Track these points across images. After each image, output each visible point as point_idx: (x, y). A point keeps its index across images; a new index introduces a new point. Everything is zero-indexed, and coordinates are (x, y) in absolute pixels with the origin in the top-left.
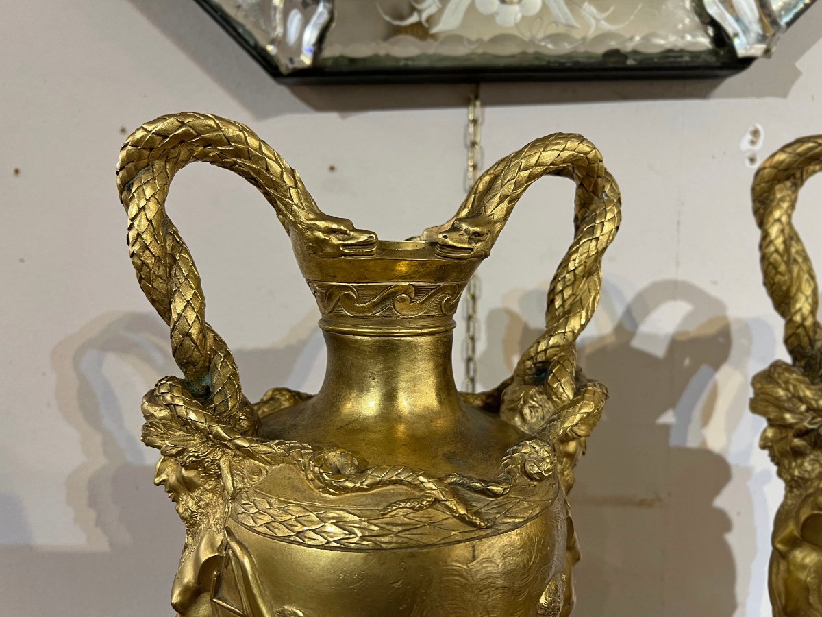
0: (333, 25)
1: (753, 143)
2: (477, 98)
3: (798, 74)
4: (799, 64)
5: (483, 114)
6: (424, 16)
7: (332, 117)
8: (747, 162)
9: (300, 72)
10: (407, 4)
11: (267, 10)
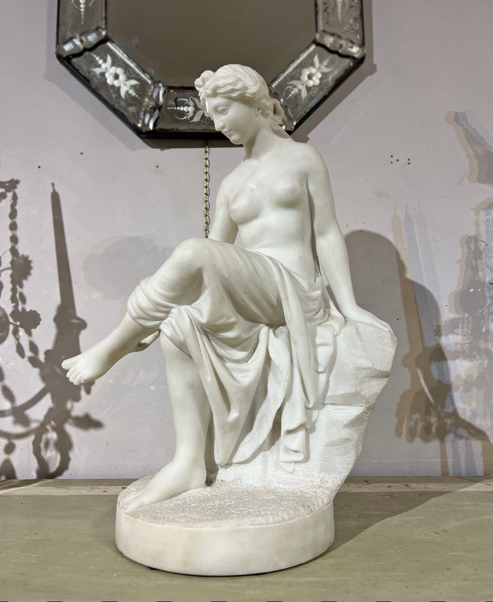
0: (159, 119)
2: (207, 145)
3: (308, 139)
4: (309, 136)
5: (209, 150)
6: (188, 117)
7: (158, 150)
9: (149, 132)
10: (183, 114)
11: (138, 113)
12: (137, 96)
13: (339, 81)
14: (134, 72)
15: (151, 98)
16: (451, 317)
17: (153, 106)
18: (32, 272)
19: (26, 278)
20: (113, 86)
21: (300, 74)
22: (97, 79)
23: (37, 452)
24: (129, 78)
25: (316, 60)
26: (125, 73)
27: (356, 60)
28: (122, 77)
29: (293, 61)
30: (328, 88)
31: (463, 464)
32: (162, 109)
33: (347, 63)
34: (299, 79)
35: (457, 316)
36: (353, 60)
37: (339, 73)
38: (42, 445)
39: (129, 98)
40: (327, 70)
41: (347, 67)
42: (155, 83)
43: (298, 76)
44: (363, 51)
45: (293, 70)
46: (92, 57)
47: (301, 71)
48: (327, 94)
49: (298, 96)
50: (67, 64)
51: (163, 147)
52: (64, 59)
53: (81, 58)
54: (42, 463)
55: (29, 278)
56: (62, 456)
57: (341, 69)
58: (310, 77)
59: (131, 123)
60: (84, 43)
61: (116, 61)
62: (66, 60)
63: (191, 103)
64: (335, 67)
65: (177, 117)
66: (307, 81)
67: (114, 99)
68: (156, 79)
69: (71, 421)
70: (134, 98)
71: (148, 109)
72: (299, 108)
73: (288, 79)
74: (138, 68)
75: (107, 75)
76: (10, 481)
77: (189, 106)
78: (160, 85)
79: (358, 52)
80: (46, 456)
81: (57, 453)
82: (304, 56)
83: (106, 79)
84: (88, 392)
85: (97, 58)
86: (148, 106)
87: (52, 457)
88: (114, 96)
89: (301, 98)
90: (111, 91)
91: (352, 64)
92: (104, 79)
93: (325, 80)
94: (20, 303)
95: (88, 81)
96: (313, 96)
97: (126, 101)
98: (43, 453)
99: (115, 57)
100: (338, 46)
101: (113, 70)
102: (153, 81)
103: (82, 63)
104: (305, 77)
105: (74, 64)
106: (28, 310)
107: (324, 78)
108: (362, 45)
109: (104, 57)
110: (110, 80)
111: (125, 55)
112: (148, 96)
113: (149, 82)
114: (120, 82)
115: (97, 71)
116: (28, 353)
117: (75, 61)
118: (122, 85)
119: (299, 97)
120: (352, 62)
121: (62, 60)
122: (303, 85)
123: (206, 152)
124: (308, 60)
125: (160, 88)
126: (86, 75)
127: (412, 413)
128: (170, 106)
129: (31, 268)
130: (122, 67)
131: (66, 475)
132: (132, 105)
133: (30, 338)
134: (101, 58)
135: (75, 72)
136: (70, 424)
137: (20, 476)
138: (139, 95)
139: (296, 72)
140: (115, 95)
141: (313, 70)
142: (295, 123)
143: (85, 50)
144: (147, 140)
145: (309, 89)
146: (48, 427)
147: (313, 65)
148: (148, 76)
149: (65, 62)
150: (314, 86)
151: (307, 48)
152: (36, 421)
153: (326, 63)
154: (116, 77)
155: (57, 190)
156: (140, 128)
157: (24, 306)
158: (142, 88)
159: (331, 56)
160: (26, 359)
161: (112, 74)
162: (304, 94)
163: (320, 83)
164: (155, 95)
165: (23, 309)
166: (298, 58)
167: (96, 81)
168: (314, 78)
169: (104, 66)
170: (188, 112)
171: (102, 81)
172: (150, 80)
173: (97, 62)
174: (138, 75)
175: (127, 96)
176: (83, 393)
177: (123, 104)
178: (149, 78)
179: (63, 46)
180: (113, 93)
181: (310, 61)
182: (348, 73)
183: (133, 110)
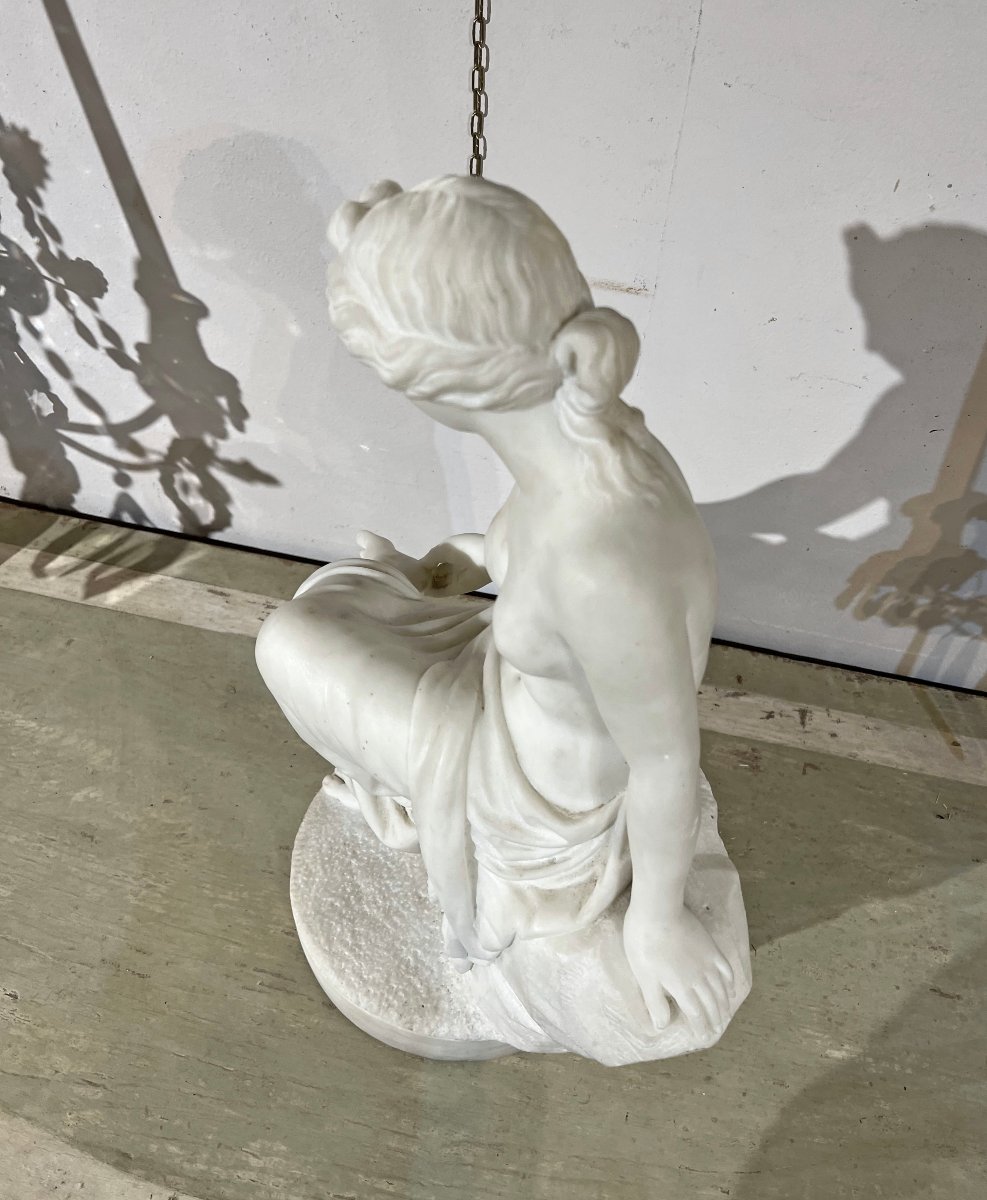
18: (51, 171)
19: (42, 185)
38: (177, 487)
55: (50, 184)
69: (218, 464)
80: (188, 501)
81: (207, 505)
84: (240, 428)
87: (200, 506)
94: (48, 238)
98: (182, 498)
106: (72, 256)
116: (103, 342)
127: (885, 582)
129: (43, 162)
133: (98, 315)
136: (218, 468)
146: (179, 465)
152: (155, 452)
157: (60, 247)
160: (102, 350)
165: (61, 254)
176: (230, 428)
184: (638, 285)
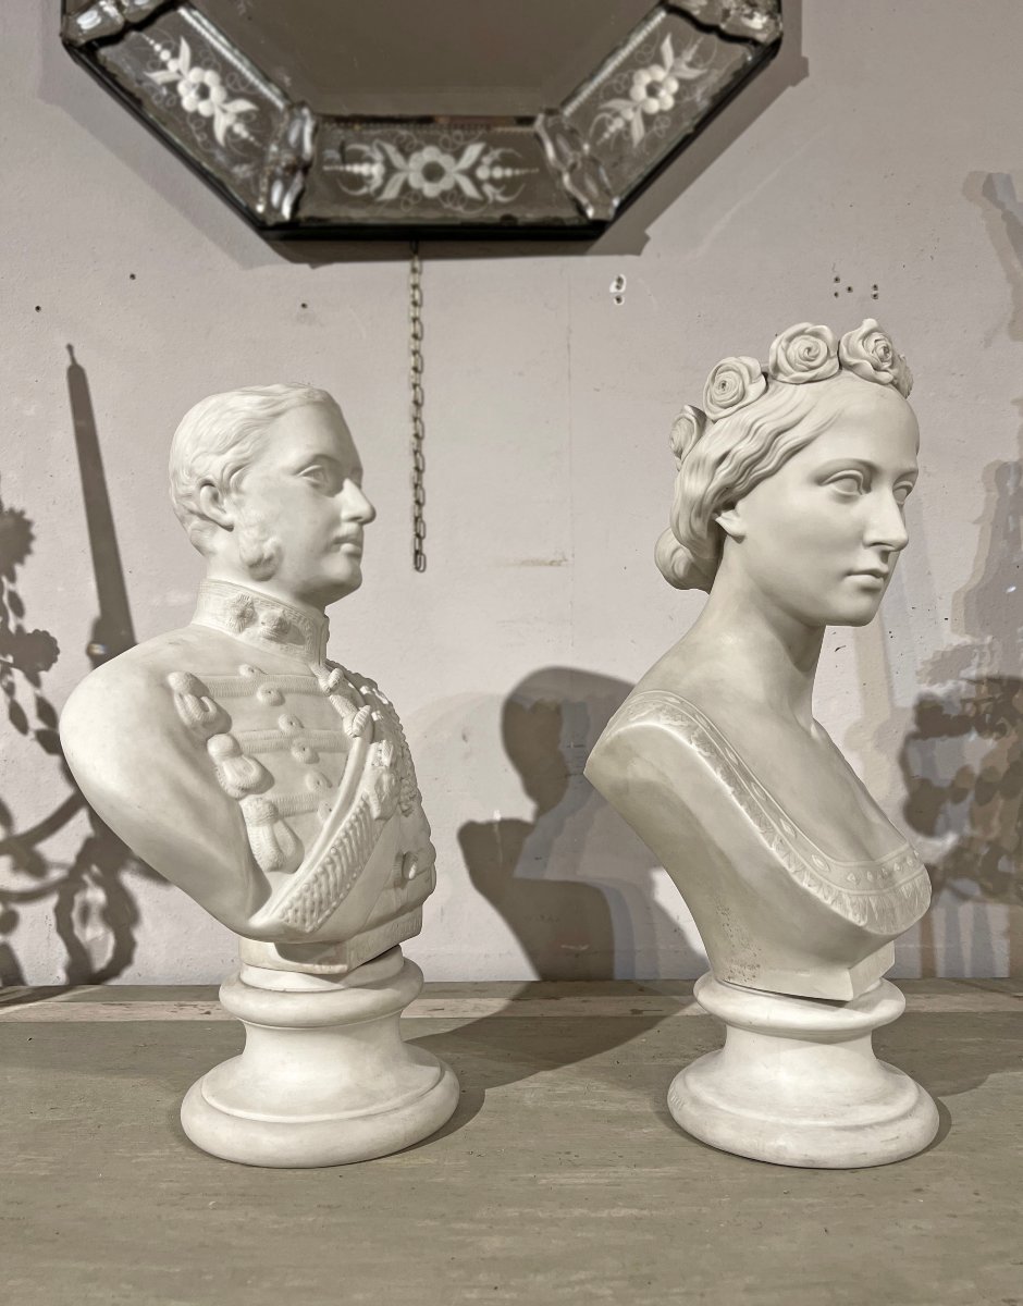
0: (305, 195)
1: (618, 287)
2: (416, 253)
3: (647, 239)
4: (650, 231)
5: (421, 266)
6: (372, 188)
7: (305, 267)
8: (615, 302)
9: (281, 225)
10: (359, 181)
11: (256, 180)
12: (252, 139)
13: (722, 100)
14: (244, 81)
15: (284, 142)
16: (955, 644)
17: (290, 163)
18: (35, 546)
19: (21, 561)
20: (196, 114)
21: (630, 83)
22: (159, 97)
23: (64, 928)
24: (232, 96)
25: (667, 47)
26: (223, 83)
27: (759, 48)
28: (217, 93)
29: (613, 52)
30: (694, 119)
31: (967, 954)
32: (311, 170)
33: (742, 54)
34: (626, 96)
35: (967, 640)
36: (753, 48)
37: (720, 80)
38: (75, 915)
39: (234, 144)
40: (691, 74)
41: (739, 66)
42: (294, 106)
43: (623, 88)
44: (777, 24)
45: (613, 74)
46: (146, 44)
47: (631, 75)
48: (691, 131)
49: (623, 137)
50: (87, 61)
51: (316, 260)
52: (81, 49)
53: (120, 47)
54: (77, 952)
55: (29, 559)
56: (117, 938)
57: (723, 71)
58: (652, 90)
59: (240, 204)
60: (125, 12)
61: (200, 54)
62: (86, 51)
63: (378, 156)
64: (712, 67)
65: (345, 189)
66: (644, 102)
67: (201, 146)
68: (297, 98)
69: (134, 865)
70: (245, 144)
71: (279, 170)
72: (626, 167)
73: (601, 97)
74: (253, 72)
75: (181, 88)
76: (9, 989)
77: (371, 161)
78: (306, 111)
79: (765, 27)
80: (84, 935)
81: (107, 933)
82: (638, 38)
83: (179, 99)
85: (158, 47)
86: (277, 163)
87: (98, 938)
88: (199, 139)
89: (631, 141)
90: (193, 127)
91: (750, 58)
92: (174, 97)
93: (687, 99)
94: (11, 614)
95: (139, 102)
96: (659, 136)
97: (226, 150)
98: (77, 931)
99: (197, 42)
100: (719, 13)
101: (195, 76)
102: (288, 102)
103: (123, 60)
104: (639, 92)
105: (105, 61)
106: (29, 629)
107: (685, 93)
108: (776, 11)
109: (174, 43)
110: (189, 101)
111: (222, 39)
112: (276, 138)
113: (280, 104)
114: (212, 105)
115: (159, 77)
116: (36, 724)
117: (105, 52)
118: (218, 112)
119: (625, 138)
120: (752, 53)
121: (76, 51)
122: (635, 109)
123: (414, 271)
124: (648, 49)
125: (303, 119)
126: (134, 87)
128: (330, 162)
129: (31, 538)
130: (215, 68)
131: (128, 977)
132: (243, 161)
133: (38, 692)
134: (166, 47)
135: (109, 80)
136: (133, 872)
137: (33, 977)
138: (258, 137)
139: (620, 78)
140: (202, 136)
141: (660, 74)
142: (616, 202)
143: (129, 27)
144: (279, 243)
145: (648, 120)
146: (86, 878)
147: (658, 60)
148: (277, 90)
149: (83, 56)
150: (661, 113)
151: (647, 18)
152: (60, 866)
153: (689, 56)
154: (204, 92)
155: (80, 362)
156: (261, 215)
157: (20, 621)
158: (262, 120)
159: (702, 37)
160: (31, 735)
161: (194, 86)
162: (638, 132)
163: (676, 106)
164: (293, 137)
165: (20, 628)
166: (626, 42)
167: (156, 103)
168: (663, 93)
169: (173, 66)
170: (370, 177)
171: (171, 102)
172: (282, 100)
173: (156, 56)
174: (252, 87)
175: (229, 139)
177: (221, 158)
178: (278, 97)
179: (76, 18)
180: (198, 132)
181: (653, 50)
182: (742, 79)
183: (244, 173)
184: (559, 558)
